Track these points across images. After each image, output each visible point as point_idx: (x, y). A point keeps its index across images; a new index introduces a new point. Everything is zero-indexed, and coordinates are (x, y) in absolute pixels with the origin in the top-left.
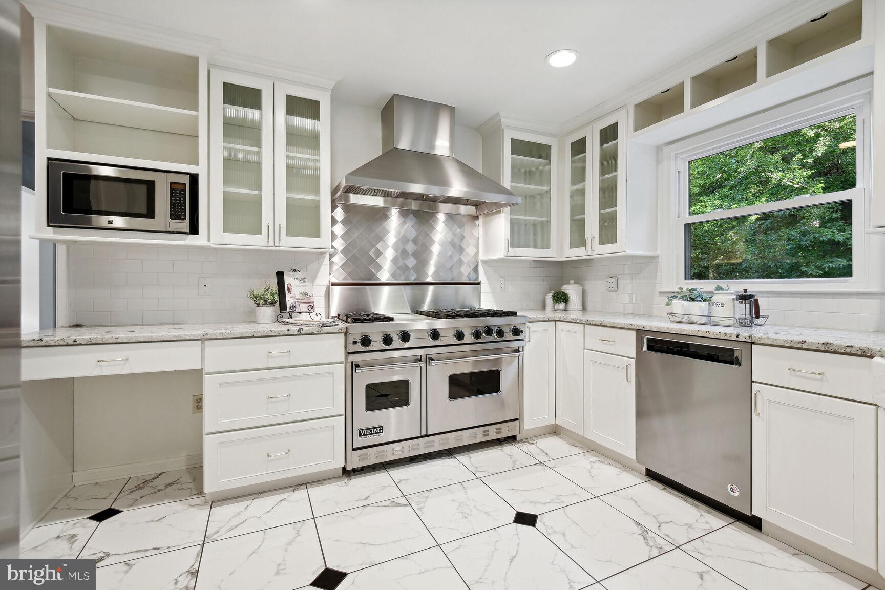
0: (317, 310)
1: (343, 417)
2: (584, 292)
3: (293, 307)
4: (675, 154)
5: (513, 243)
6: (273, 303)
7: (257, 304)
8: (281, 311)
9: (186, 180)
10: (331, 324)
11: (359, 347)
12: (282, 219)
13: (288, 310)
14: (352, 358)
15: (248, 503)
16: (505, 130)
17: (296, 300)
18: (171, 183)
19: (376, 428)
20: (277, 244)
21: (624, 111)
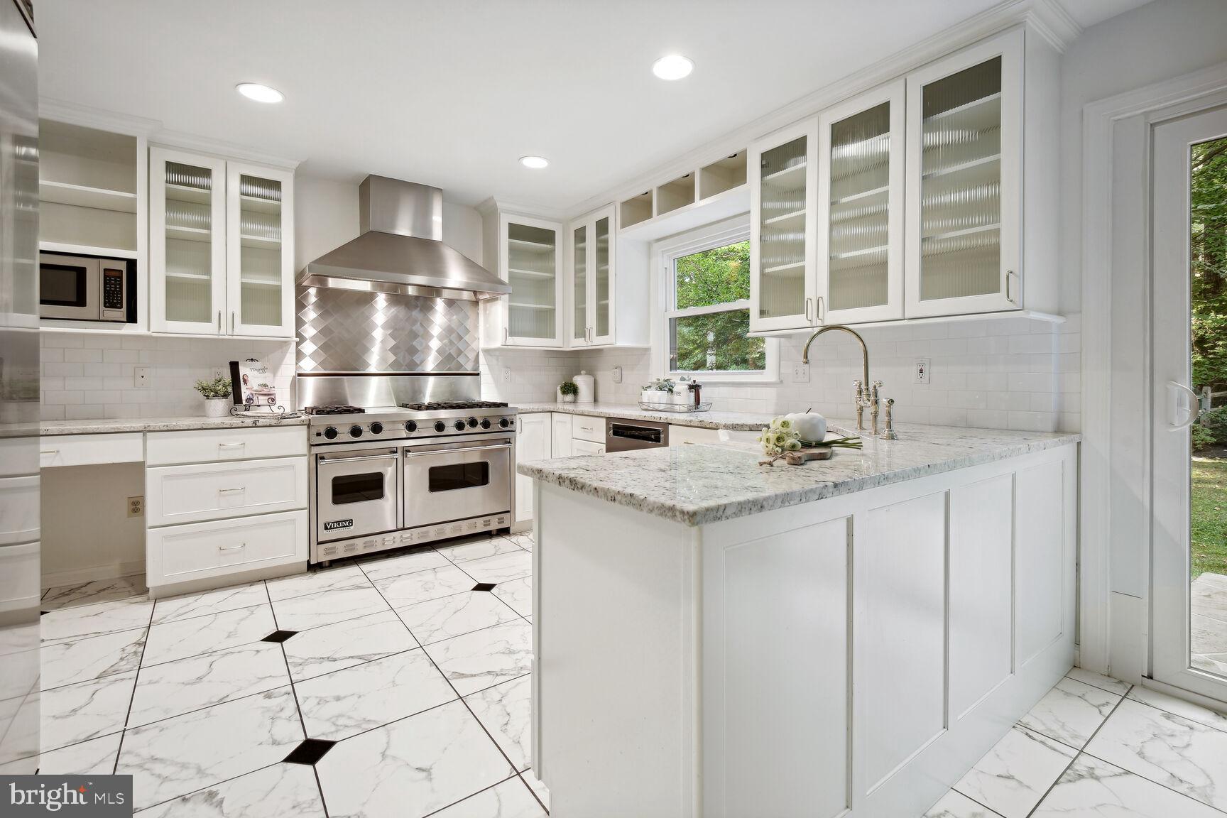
0: (278, 403)
1: (306, 511)
2: (595, 383)
3: (249, 400)
4: (662, 251)
5: (512, 332)
6: (225, 396)
7: (207, 396)
8: (235, 403)
9: (122, 266)
10: (292, 416)
11: (324, 439)
12: (236, 306)
13: (244, 403)
14: (315, 450)
15: (197, 597)
16: (501, 214)
17: (253, 392)
18: (105, 270)
19: (345, 521)
20: (230, 332)
21: (612, 208)
